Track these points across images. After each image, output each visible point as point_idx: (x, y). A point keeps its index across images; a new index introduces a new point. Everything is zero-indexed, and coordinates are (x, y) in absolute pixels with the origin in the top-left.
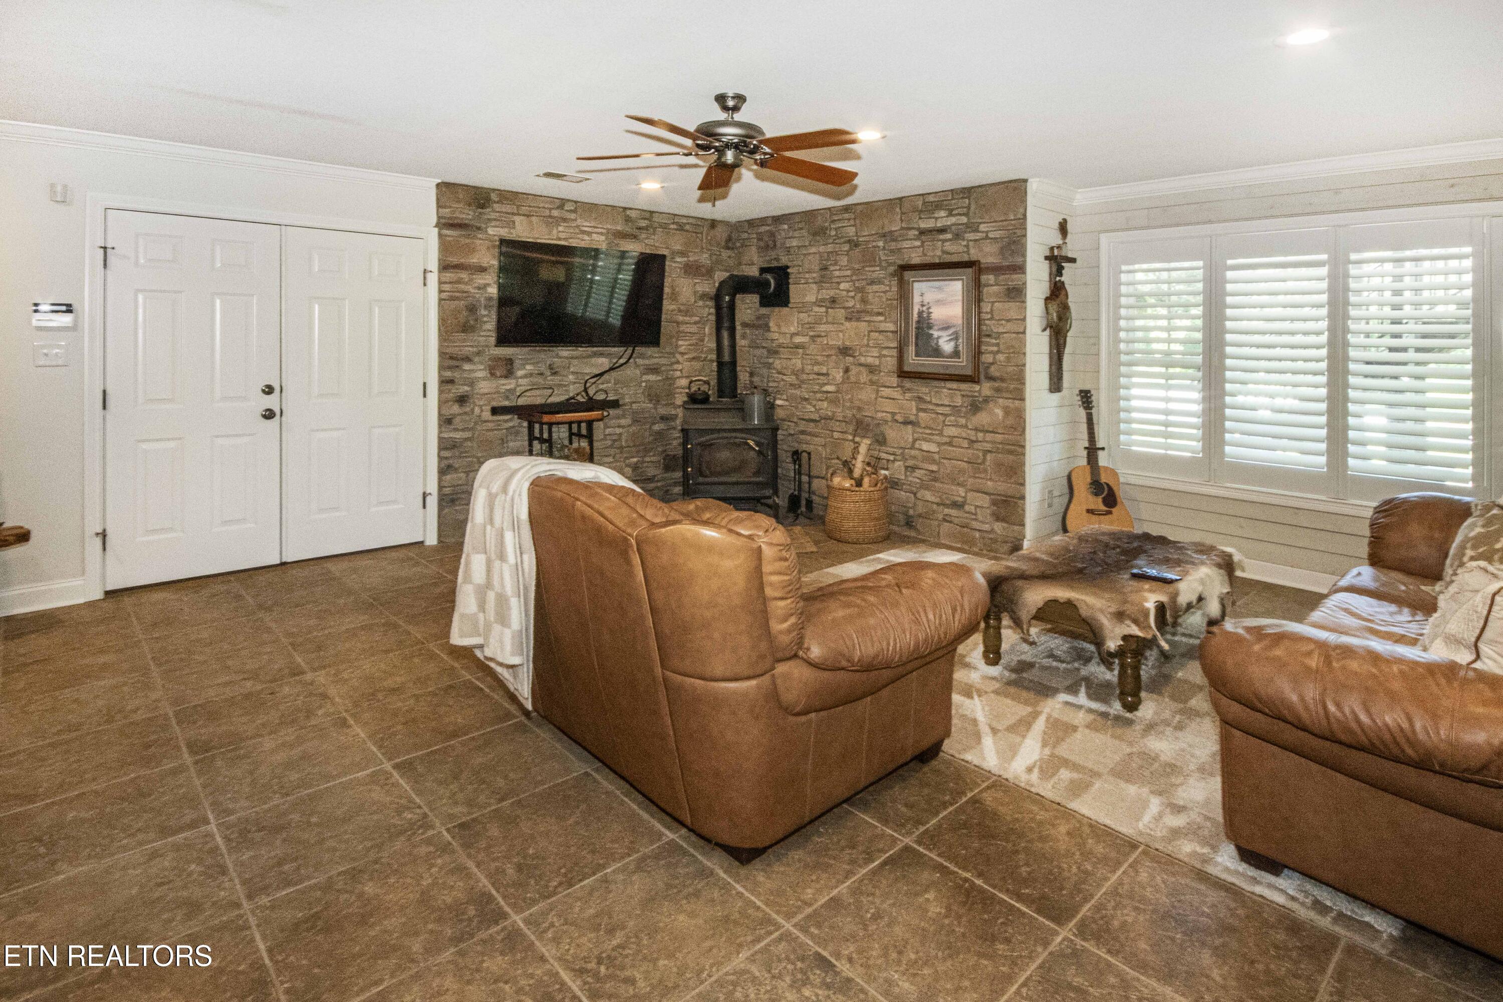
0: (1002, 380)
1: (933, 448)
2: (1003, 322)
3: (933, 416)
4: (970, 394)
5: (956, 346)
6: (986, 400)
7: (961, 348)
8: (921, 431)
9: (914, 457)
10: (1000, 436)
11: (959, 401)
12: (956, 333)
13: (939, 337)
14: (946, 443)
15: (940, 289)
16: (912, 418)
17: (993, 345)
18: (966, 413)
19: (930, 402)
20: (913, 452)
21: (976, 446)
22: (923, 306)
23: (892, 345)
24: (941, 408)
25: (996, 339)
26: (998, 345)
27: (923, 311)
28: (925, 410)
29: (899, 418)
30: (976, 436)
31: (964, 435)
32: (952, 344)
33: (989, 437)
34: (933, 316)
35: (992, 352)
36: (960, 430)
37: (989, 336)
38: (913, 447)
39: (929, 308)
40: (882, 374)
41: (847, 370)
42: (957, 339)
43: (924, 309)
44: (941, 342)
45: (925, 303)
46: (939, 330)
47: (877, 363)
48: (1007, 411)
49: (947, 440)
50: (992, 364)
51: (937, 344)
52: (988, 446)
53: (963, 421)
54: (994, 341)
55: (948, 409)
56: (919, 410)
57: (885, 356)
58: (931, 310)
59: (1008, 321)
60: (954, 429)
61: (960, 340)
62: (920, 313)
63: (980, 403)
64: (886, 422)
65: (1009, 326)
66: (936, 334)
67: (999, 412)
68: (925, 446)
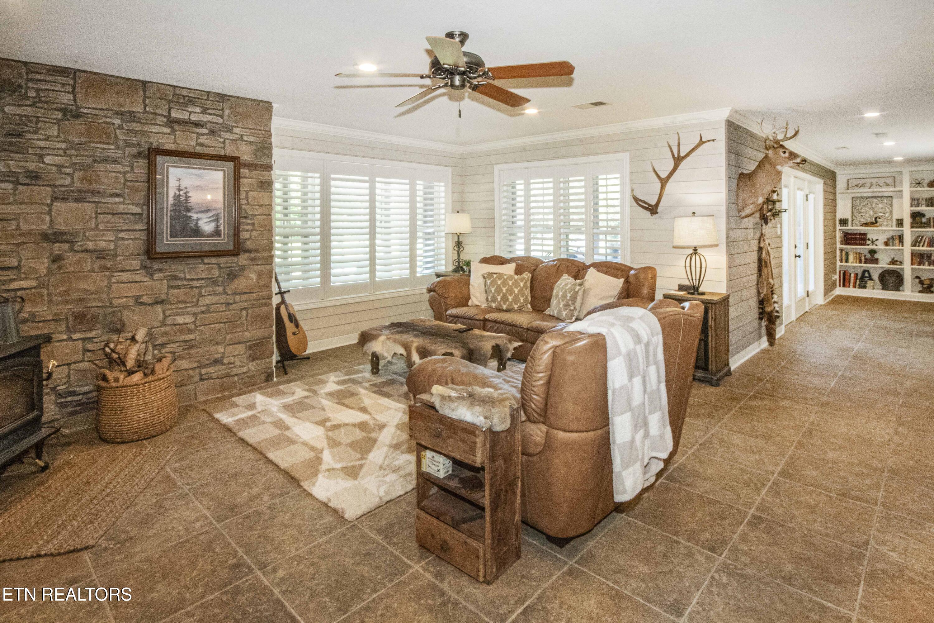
0: (257, 251)
1: (188, 319)
2: (257, 207)
3: (186, 290)
4: (229, 265)
5: (217, 227)
6: (243, 268)
7: (222, 228)
8: (174, 307)
9: (165, 334)
10: (254, 294)
11: (216, 272)
12: (217, 215)
13: (198, 219)
14: (202, 312)
15: (199, 176)
16: (164, 296)
17: (248, 224)
18: (223, 282)
19: (185, 279)
20: (163, 329)
21: (231, 307)
22: (179, 190)
23: (137, 228)
24: (195, 282)
25: (251, 219)
26: (253, 224)
27: (179, 195)
28: (178, 287)
29: (145, 299)
30: (234, 299)
31: (223, 301)
32: (213, 225)
33: (244, 297)
34: (192, 200)
35: (247, 230)
36: (218, 297)
37: (245, 217)
38: (163, 324)
39: (188, 192)
40: (119, 258)
41: (57, 259)
42: (217, 220)
43: (181, 193)
44: (201, 223)
45: (183, 187)
46: (197, 213)
47: (112, 246)
48: (260, 275)
49: (203, 309)
50: (248, 239)
51: (196, 225)
52: (245, 305)
53: (221, 289)
54: (249, 221)
55: (203, 281)
56: (170, 287)
57: (123, 239)
58: (188, 195)
59: (261, 206)
60: (211, 298)
61: (222, 221)
62: (177, 197)
63: (236, 271)
64: (126, 307)
65: (260, 211)
66: (195, 216)
67: (253, 276)
68: (180, 320)
